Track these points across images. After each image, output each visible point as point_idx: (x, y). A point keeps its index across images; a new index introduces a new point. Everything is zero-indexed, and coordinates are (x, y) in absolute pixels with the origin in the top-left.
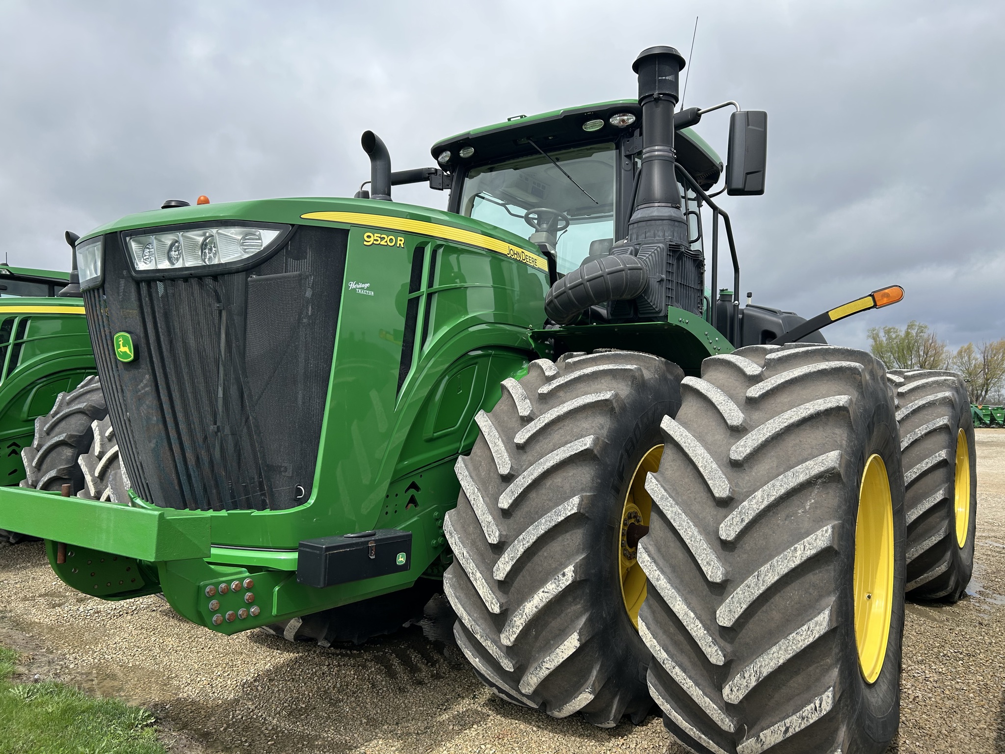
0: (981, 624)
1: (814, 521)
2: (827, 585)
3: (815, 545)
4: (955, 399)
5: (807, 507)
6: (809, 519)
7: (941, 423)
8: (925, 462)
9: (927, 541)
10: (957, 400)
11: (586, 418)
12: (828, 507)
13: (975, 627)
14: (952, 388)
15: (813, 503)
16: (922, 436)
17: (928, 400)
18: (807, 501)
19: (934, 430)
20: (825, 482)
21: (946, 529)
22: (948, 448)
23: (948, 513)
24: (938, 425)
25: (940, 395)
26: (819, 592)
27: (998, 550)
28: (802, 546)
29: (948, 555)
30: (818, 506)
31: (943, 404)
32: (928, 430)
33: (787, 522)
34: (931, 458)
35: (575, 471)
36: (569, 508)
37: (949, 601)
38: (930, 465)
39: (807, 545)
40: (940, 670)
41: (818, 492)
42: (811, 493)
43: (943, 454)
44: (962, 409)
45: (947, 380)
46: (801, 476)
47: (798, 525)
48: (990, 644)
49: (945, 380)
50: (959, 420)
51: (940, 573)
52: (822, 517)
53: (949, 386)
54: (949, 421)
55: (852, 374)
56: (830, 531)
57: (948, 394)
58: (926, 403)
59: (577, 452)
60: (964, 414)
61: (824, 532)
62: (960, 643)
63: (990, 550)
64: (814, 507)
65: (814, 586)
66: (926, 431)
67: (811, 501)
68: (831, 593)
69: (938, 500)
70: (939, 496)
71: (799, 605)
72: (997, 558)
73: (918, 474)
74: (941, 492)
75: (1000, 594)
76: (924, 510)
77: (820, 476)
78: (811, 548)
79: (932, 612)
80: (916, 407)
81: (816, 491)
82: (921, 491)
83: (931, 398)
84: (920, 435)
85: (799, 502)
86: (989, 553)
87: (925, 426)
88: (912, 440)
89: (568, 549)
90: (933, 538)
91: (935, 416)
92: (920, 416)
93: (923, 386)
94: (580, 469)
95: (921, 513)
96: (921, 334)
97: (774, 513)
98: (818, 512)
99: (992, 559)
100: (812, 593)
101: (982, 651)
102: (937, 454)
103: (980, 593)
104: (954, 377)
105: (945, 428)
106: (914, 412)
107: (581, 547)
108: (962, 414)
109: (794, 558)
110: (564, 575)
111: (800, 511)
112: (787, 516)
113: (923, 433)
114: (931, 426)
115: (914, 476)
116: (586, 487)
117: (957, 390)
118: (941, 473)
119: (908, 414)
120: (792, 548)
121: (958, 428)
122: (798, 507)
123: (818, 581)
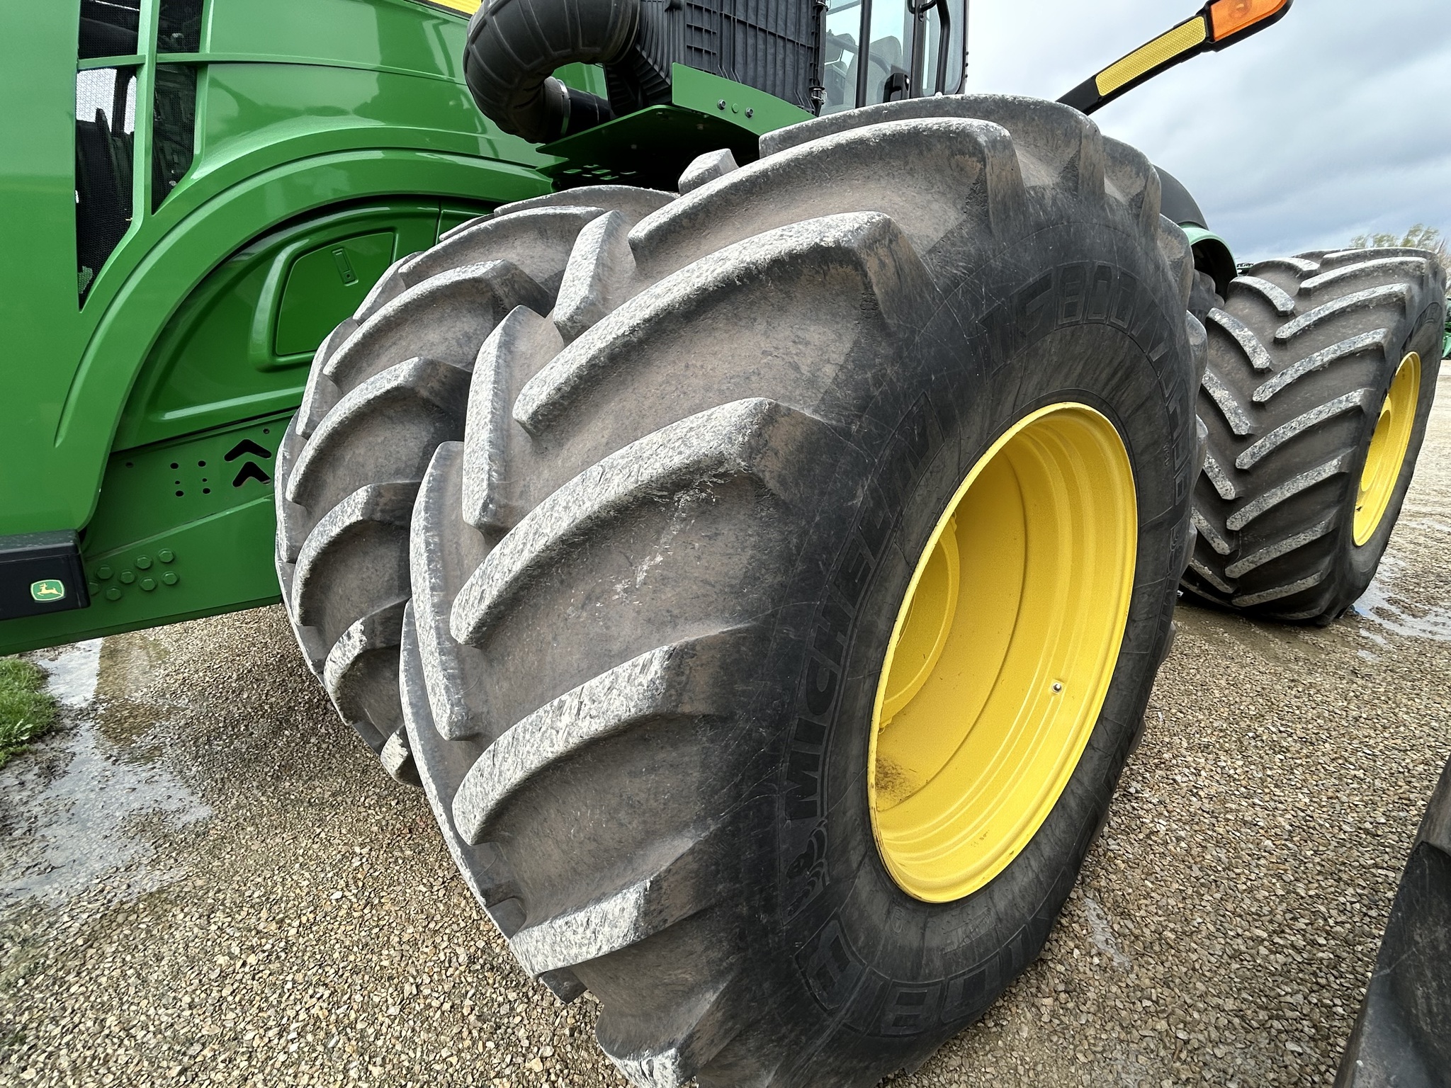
0: (1354, 673)
1: (649, 620)
2: (672, 805)
3: (605, 706)
4: (1412, 297)
5: (641, 577)
6: (638, 612)
7: (1368, 341)
8: (1316, 410)
9: (1289, 541)
10: (1417, 299)
11: (440, 320)
12: (706, 582)
13: (1342, 678)
14: (1414, 277)
15: (656, 566)
16: (1322, 366)
17: (1355, 300)
18: (643, 557)
19: (1352, 355)
20: (707, 501)
21: (1329, 523)
22: (1371, 385)
23: (1340, 496)
24: (1360, 345)
25: (1382, 290)
26: (645, 822)
27: (1439, 535)
28: (576, 702)
29: (1326, 563)
30: (672, 575)
31: (1384, 306)
32: (1339, 353)
33: (585, 614)
34: (1329, 404)
35: (388, 434)
36: (349, 510)
37: (1317, 624)
38: (1324, 416)
39: (586, 701)
40: (1232, 772)
41: (682, 531)
42: (659, 533)
43: (1357, 397)
44: (1422, 316)
45: (1406, 263)
46: (617, 480)
47: (608, 628)
48: (1356, 719)
49: (1402, 263)
50: (1411, 336)
51: (1303, 588)
52: (676, 612)
53: (1407, 274)
54: (1385, 337)
55: (953, 155)
56: (656, 668)
57: (1399, 287)
58: (1348, 307)
59: (378, 393)
60: (1426, 325)
61: (638, 670)
62: (1297, 712)
63: (1426, 536)
64: (660, 580)
65: (632, 806)
66: (1334, 356)
67: (653, 559)
68: (686, 825)
69: (1325, 476)
70: (1330, 468)
71: (595, 844)
72: (1432, 549)
73: (1297, 431)
74: (1335, 462)
75: (1414, 616)
76: (1294, 491)
77: (677, 482)
78: (594, 713)
79: (1278, 644)
80: (1327, 312)
81: (675, 529)
82: (1297, 460)
83: (1361, 296)
84: (1318, 363)
85: (622, 560)
86: (1422, 540)
87: (1334, 347)
88: (1301, 372)
89: (370, 587)
90: (1302, 536)
91: (1360, 330)
92: (1330, 329)
93: (1354, 276)
94: (399, 428)
95: (1288, 495)
96: (1427, 242)
97: (562, 582)
98: (668, 593)
99: (1422, 550)
100: (625, 821)
101: (1333, 733)
102: (1344, 398)
103: (1379, 612)
104: (1425, 257)
105: (1376, 352)
106: (1321, 323)
107: (396, 583)
108: (1421, 325)
109: (554, 732)
110: (349, 637)
111: (619, 587)
112: (589, 598)
113: (1326, 359)
114: (1346, 347)
115: (1290, 434)
116: (407, 466)
117: (1421, 281)
118: (1345, 431)
119: (1309, 326)
120: (556, 702)
121: (1404, 350)
122: (619, 572)
123: (643, 796)
